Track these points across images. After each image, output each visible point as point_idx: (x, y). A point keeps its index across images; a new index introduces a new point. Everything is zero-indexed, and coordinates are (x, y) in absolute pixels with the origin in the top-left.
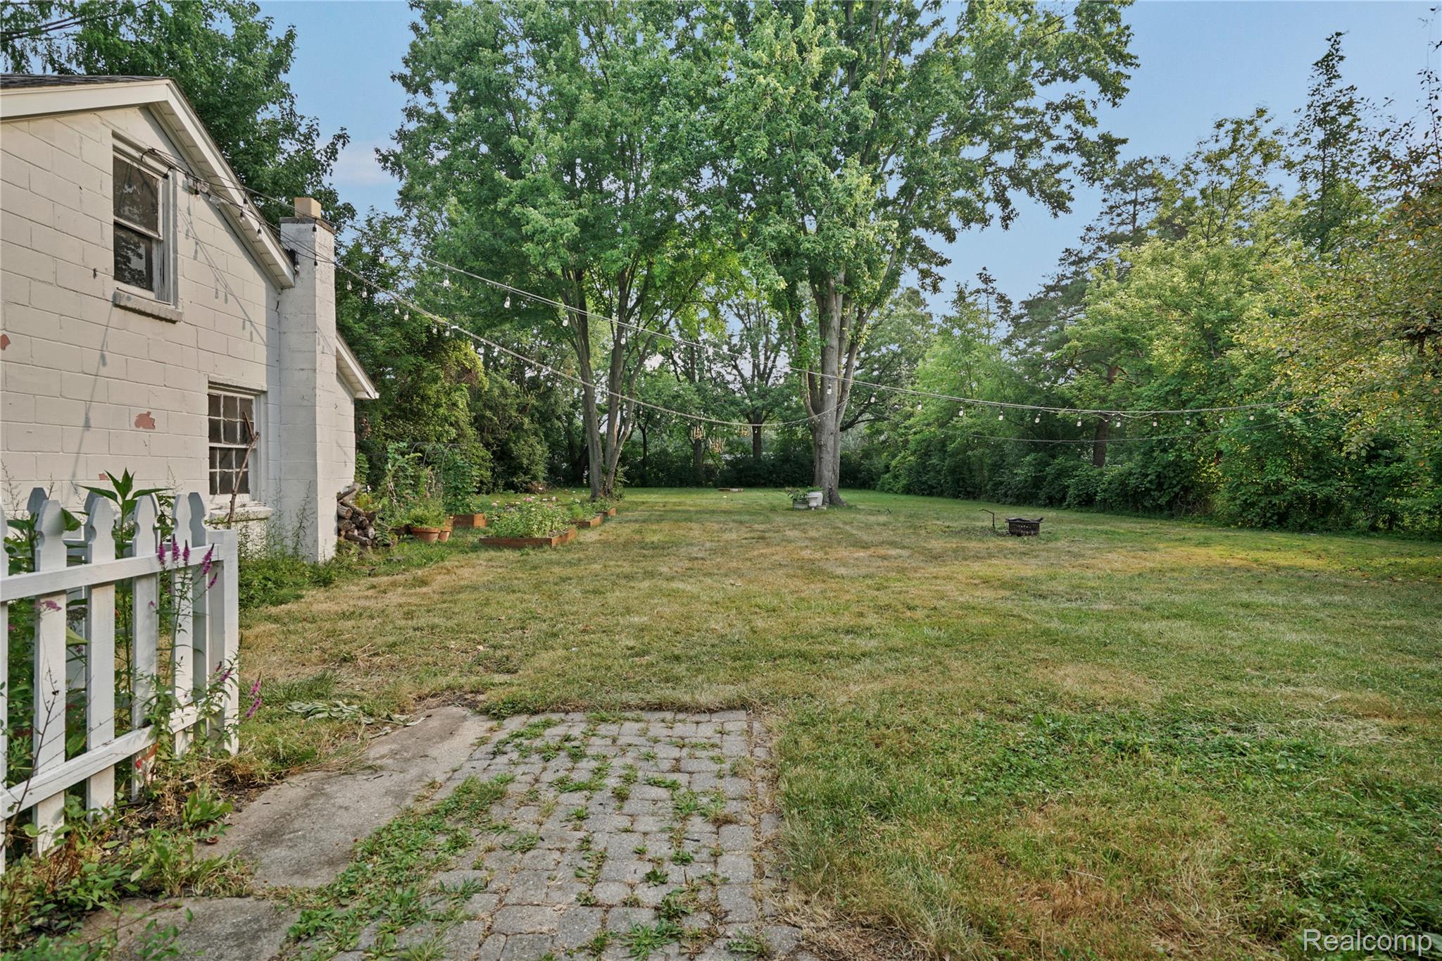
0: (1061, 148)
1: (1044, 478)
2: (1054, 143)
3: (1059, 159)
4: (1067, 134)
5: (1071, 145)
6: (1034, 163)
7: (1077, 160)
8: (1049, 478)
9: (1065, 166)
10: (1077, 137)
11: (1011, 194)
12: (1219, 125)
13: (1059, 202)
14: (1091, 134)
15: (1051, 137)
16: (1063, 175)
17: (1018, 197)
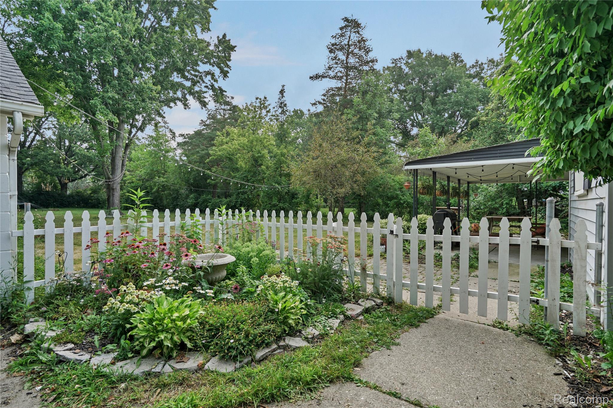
0: (206, 87)
1: (198, 203)
2: (205, 85)
3: (205, 90)
4: (209, 83)
5: (209, 87)
6: (197, 89)
7: (211, 92)
8: (200, 203)
9: (206, 92)
10: (212, 86)
11: (188, 96)
12: (257, 99)
13: (204, 104)
14: (216, 85)
15: (204, 82)
16: (205, 95)
17: (190, 98)
